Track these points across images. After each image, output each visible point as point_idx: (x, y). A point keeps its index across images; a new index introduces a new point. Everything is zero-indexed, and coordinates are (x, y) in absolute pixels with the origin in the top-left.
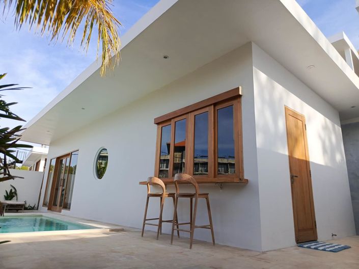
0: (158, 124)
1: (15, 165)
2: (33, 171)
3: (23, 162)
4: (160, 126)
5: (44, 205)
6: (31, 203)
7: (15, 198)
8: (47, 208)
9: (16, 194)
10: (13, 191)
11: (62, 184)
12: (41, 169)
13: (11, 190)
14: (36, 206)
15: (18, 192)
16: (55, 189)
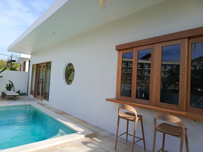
0: (119, 50)
1: (11, 63)
2: (22, 72)
3: (16, 61)
4: (121, 52)
5: (31, 93)
6: (23, 91)
7: (12, 89)
8: (33, 96)
9: (13, 86)
10: (11, 84)
11: (41, 82)
12: (27, 70)
13: (10, 84)
14: (26, 93)
15: (14, 85)
16: (37, 83)
